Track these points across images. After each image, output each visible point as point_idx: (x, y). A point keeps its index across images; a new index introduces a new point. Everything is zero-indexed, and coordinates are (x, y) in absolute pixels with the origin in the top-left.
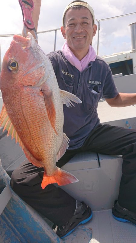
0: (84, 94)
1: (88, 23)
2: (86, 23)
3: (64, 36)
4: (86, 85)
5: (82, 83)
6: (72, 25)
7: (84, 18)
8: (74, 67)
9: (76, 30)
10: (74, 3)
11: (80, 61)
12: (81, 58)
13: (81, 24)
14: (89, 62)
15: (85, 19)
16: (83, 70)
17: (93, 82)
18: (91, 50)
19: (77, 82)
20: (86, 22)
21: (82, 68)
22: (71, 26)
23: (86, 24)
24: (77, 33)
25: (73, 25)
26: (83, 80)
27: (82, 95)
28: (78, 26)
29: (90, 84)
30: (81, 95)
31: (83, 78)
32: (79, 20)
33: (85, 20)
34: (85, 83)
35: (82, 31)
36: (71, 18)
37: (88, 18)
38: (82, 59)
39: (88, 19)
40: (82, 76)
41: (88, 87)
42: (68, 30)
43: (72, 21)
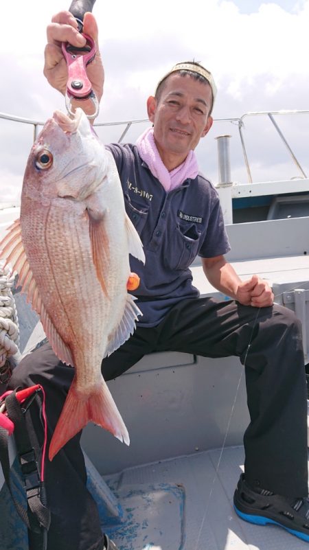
0: (168, 235)
1: (202, 112)
2: (200, 110)
3: (150, 115)
4: (174, 218)
5: (168, 213)
6: (176, 105)
7: (200, 101)
8: (157, 180)
9: (180, 116)
10: (188, 65)
11: (170, 171)
12: (171, 167)
13: (190, 108)
14: (186, 179)
15: (200, 103)
16: (172, 189)
17: (187, 217)
18: (192, 158)
19: (159, 210)
20: (200, 108)
21: (171, 185)
22: (172, 104)
23: (199, 113)
24: (179, 122)
25: (176, 103)
26: (169, 208)
27: (164, 236)
28: (186, 111)
29: (182, 219)
30: (162, 234)
31: (170, 205)
32: (190, 101)
33: (200, 106)
34: (174, 215)
35: (190, 122)
36: (175, 91)
37: (206, 102)
38: (173, 169)
39: (205, 104)
40: (168, 199)
41: (178, 223)
42: (162, 110)
43: (177, 96)
